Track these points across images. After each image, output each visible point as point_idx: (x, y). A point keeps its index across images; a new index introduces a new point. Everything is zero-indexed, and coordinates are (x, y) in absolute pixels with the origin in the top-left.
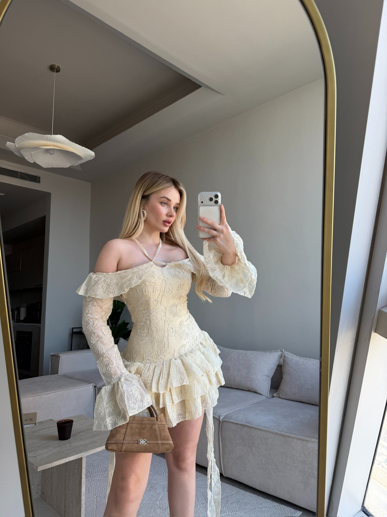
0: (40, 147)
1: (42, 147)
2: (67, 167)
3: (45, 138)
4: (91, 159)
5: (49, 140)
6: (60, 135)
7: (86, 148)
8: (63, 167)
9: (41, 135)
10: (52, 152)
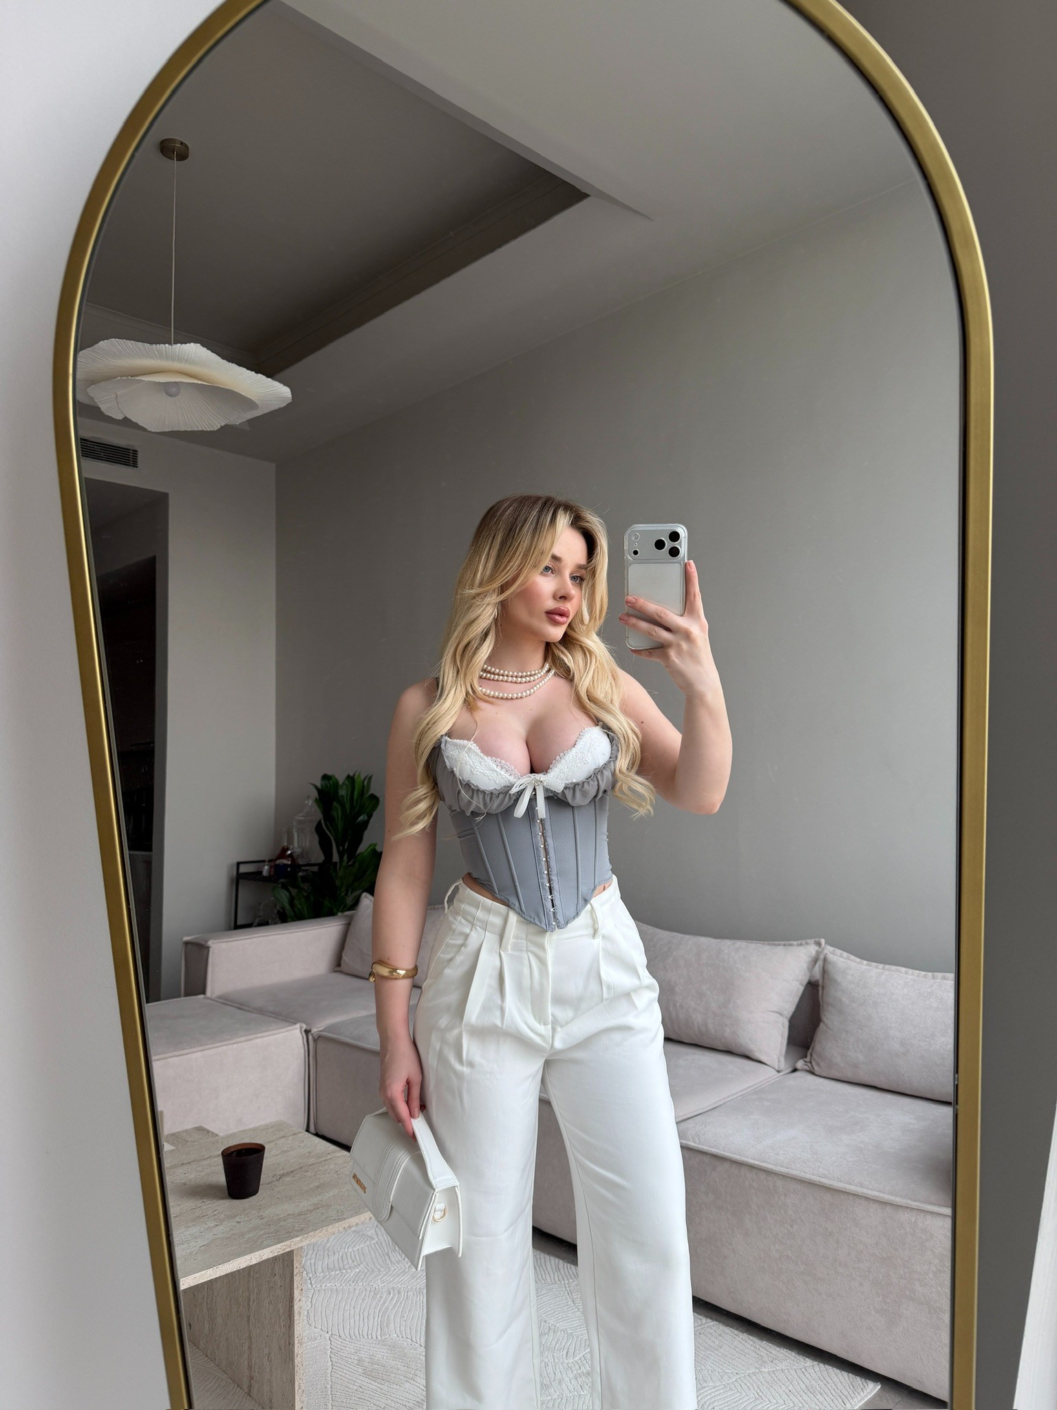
1: (141, 378)
2: (216, 429)
3: (156, 352)
4: (282, 406)
5: (168, 357)
6: (194, 343)
8: (205, 429)
9: (143, 346)
10: (174, 389)
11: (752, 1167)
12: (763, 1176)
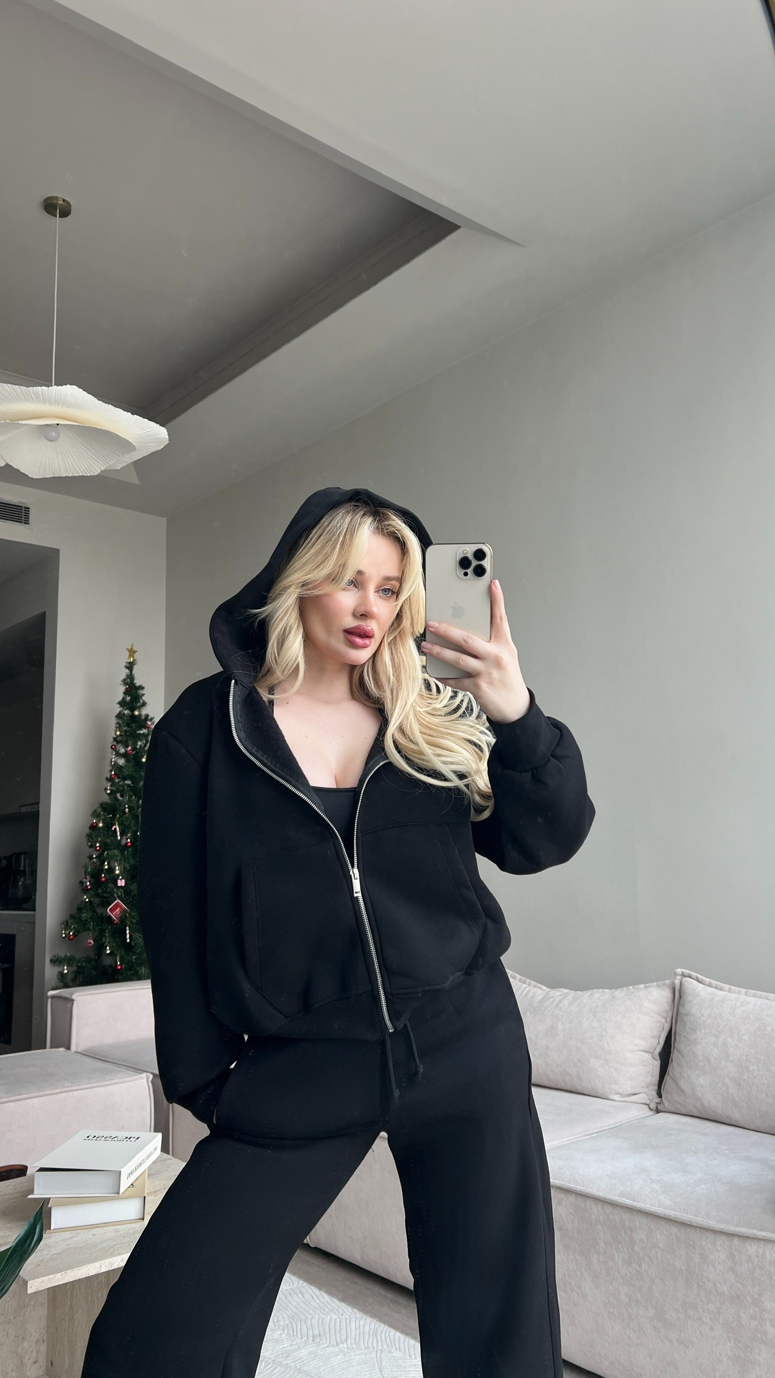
0: (20, 422)
1: (24, 422)
2: (96, 473)
3: (32, 395)
4: (160, 449)
5: (43, 400)
6: (71, 385)
7: (144, 418)
8: (85, 475)
9: (21, 389)
10: (54, 434)
11: (597, 1199)
12: (609, 1209)
